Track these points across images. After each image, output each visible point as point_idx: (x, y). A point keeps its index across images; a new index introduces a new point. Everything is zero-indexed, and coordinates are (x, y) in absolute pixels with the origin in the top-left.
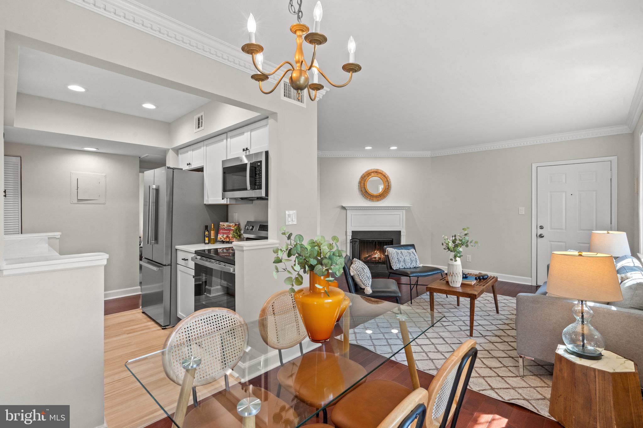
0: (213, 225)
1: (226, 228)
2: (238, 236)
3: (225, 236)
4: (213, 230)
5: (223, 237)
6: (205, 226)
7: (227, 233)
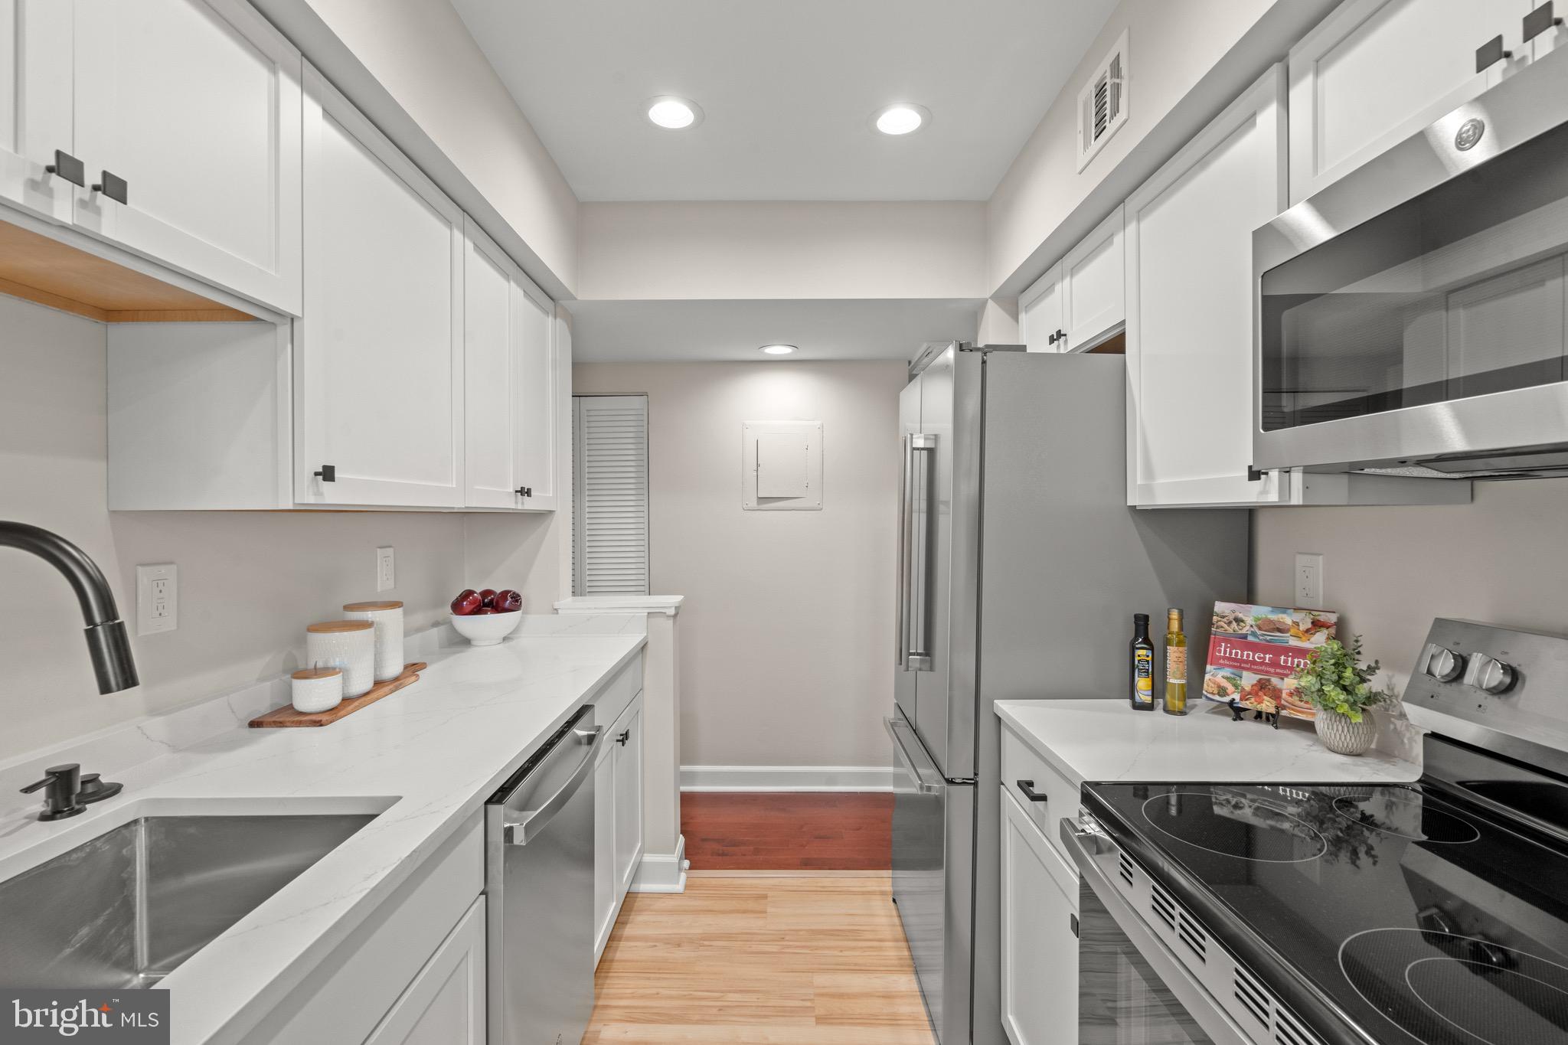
0: (1175, 615)
1: (1250, 638)
2: (1353, 705)
3: (1249, 680)
4: (1179, 644)
5: (1236, 686)
6: (1137, 617)
7: (1263, 663)
